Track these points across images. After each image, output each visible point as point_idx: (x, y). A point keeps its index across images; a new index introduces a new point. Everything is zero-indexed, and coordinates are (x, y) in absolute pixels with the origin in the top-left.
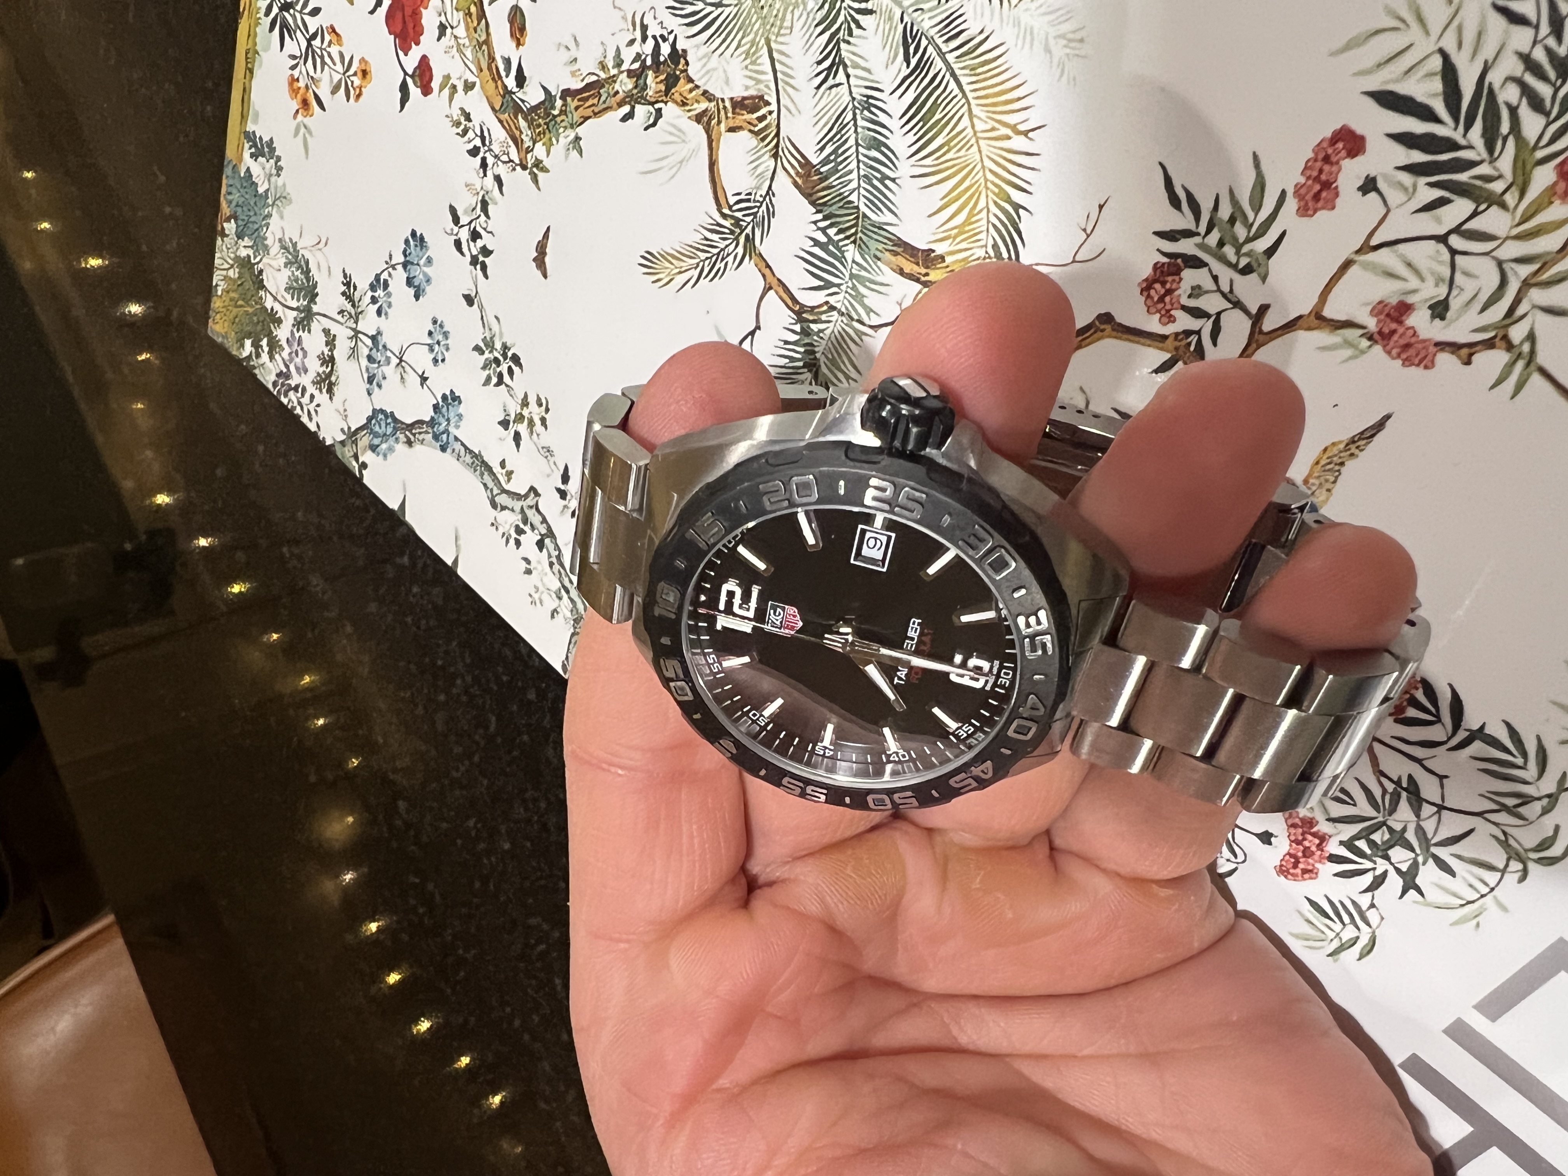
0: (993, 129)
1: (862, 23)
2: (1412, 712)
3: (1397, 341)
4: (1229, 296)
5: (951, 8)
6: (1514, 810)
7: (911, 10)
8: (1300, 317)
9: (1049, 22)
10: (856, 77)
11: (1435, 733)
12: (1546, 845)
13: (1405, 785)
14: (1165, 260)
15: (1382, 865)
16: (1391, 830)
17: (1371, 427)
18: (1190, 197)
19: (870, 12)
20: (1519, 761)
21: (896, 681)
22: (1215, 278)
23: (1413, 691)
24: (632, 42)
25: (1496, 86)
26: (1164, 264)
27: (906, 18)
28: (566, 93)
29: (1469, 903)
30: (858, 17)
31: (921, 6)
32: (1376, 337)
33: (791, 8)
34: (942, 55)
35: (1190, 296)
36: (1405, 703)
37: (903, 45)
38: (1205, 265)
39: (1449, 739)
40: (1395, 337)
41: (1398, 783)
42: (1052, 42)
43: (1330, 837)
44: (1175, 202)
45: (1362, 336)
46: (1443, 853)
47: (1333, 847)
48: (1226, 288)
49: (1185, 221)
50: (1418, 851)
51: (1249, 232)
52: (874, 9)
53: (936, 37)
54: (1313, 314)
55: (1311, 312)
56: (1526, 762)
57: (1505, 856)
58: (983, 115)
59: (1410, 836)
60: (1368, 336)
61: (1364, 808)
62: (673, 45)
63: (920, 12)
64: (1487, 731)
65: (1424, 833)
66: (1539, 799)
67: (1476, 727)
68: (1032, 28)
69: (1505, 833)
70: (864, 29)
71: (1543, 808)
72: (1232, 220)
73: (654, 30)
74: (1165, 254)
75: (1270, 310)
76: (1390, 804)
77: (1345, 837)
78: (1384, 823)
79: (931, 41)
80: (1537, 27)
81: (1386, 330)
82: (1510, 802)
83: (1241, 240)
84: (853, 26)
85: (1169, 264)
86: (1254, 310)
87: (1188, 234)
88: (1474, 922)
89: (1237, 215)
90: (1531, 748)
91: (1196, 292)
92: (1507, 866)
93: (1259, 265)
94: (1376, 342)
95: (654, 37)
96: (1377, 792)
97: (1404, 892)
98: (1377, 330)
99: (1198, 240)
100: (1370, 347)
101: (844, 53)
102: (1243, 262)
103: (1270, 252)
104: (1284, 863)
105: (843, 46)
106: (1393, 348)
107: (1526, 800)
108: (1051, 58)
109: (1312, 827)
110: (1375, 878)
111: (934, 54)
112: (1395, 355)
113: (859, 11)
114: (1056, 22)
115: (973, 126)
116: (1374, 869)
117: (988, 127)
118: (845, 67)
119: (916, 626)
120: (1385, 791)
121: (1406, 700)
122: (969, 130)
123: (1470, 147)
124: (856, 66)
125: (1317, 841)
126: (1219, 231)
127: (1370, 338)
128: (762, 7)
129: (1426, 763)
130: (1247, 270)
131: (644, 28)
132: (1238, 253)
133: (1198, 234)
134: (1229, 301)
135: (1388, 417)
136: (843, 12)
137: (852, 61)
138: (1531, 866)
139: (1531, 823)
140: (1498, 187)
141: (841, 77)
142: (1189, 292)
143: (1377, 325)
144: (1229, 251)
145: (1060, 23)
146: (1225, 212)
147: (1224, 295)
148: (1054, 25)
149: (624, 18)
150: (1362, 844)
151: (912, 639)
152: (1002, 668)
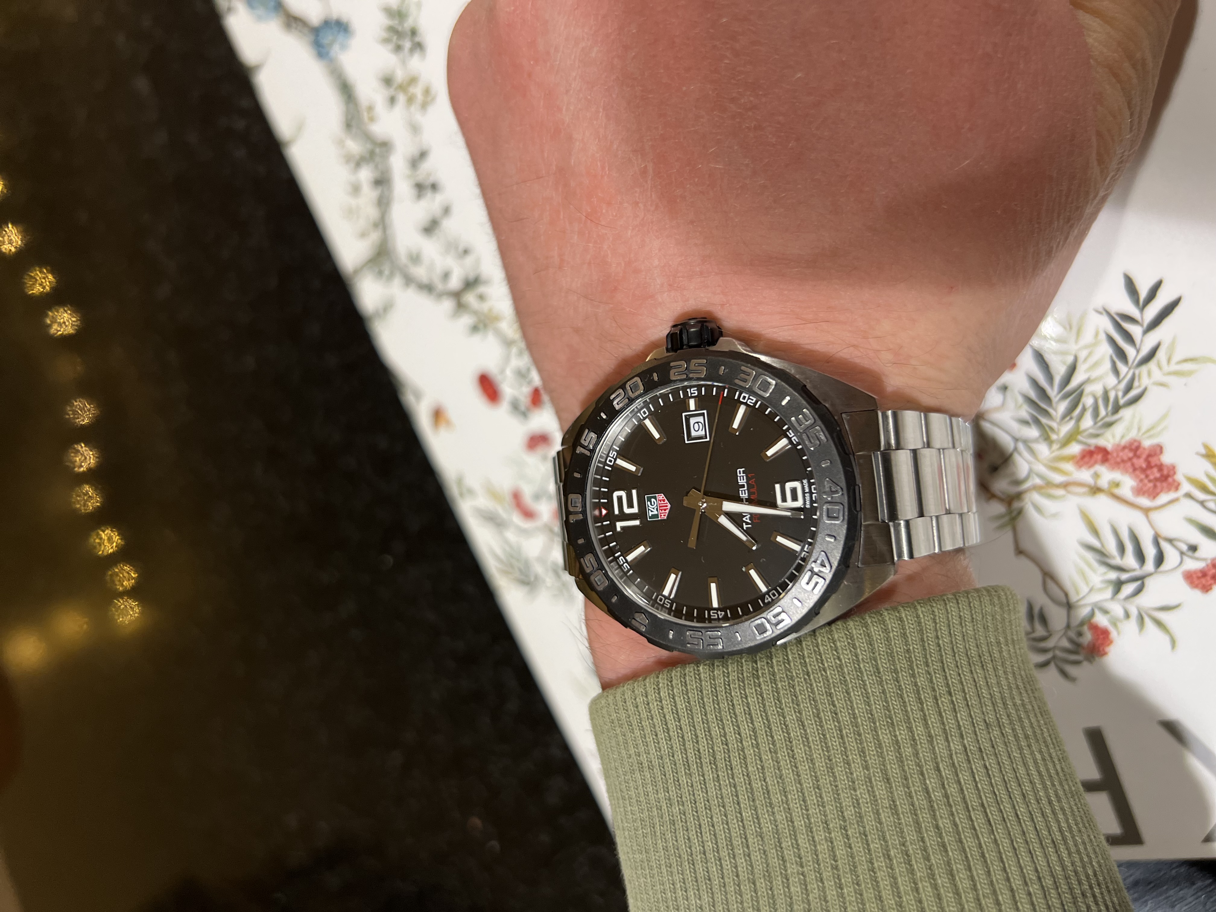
21: (745, 526)
25: (1085, 393)
80: (1119, 382)
119: (742, 474)
123: (1055, 410)
140: (1054, 437)
151: (743, 486)
152: (810, 485)
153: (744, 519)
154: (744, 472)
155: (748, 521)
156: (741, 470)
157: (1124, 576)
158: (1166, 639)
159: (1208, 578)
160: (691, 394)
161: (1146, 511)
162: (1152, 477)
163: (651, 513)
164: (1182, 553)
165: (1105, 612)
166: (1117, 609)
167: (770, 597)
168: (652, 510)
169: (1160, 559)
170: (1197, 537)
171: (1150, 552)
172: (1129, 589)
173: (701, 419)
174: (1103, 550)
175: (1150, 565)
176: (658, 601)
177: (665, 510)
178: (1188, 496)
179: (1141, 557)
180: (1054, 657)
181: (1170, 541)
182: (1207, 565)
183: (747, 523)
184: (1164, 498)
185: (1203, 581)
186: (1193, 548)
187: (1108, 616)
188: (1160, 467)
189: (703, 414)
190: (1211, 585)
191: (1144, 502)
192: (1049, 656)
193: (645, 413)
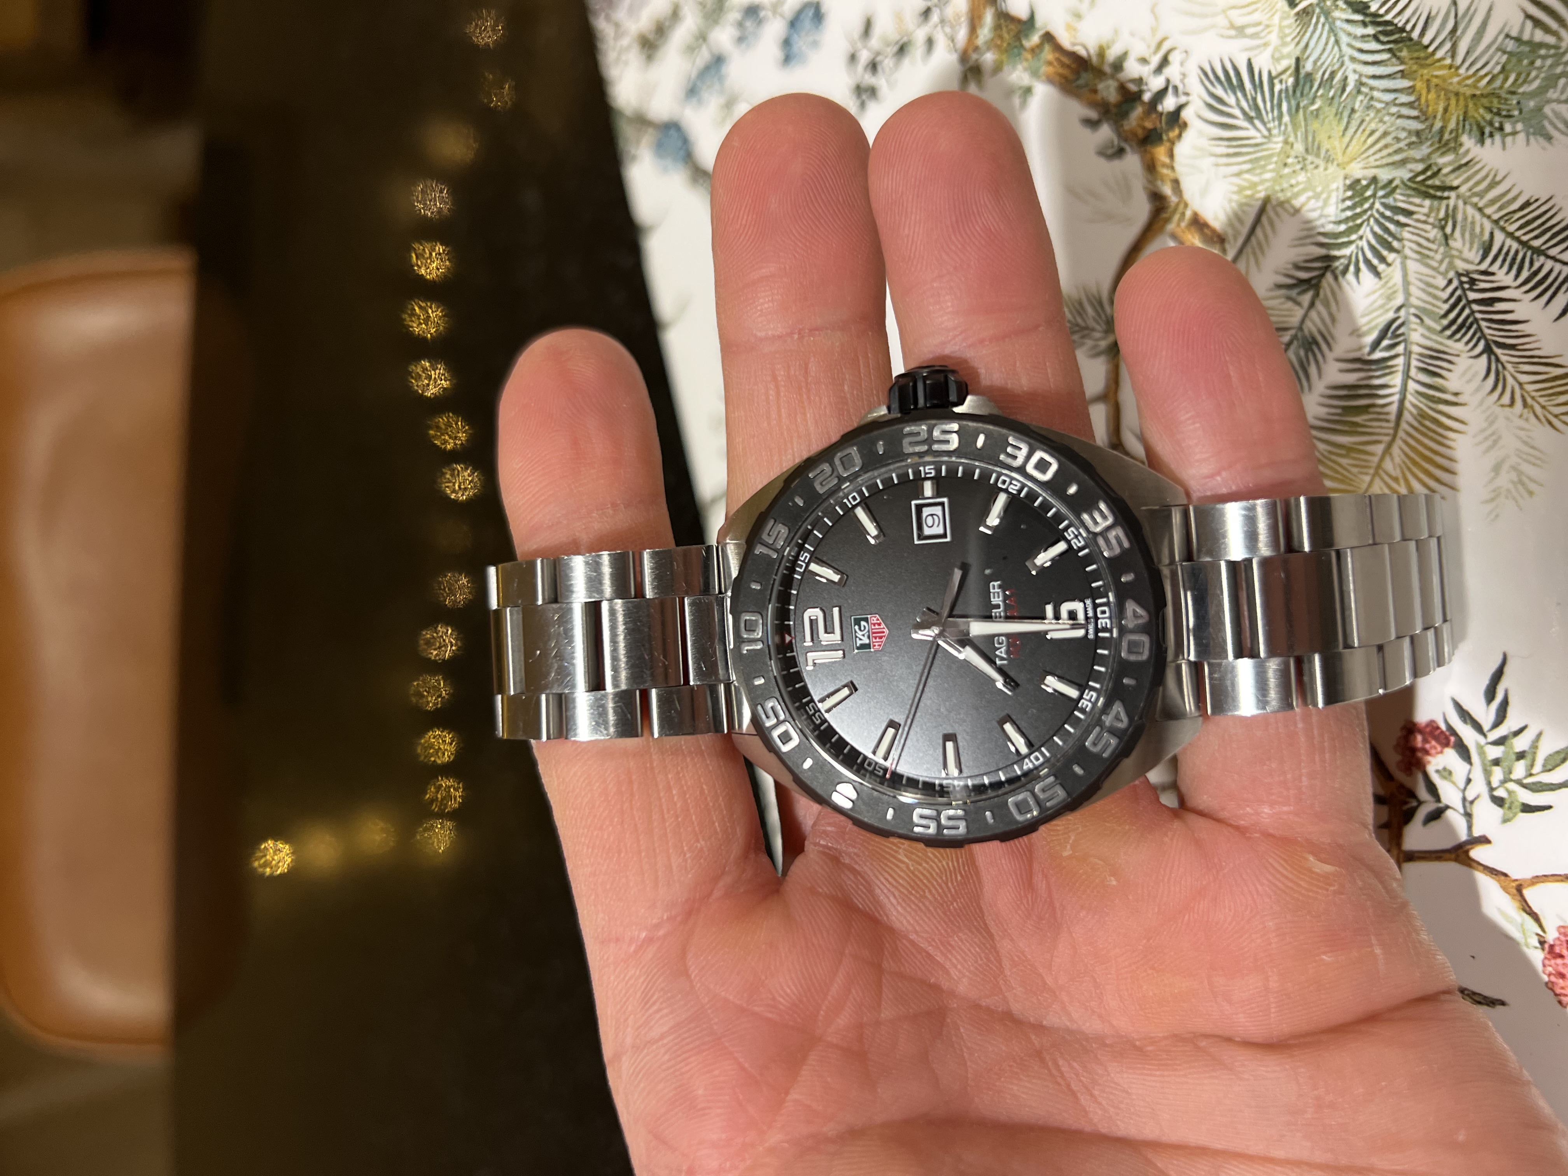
0: (1396, 480)
1: (1361, 275)
3: (1557, 965)
4: (1467, 804)
5: (1447, 346)
7: (1412, 310)
8: (1506, 875)
9: (1518, 450)
10: (1319, 313)
14: (1443, 727)
17: (1485, 997)
18: (1505, 703)
19: (1377, 274)
22: (1469, 781)
24: (1144, 61)
26: (1438, 728)
27: (1402, 313)
28: (1048, 37)
30: (1362, 265)
31: (1425, 319)
32: (1546, 946)
33: (1310, 194)
34: (1407, 376)
35: (1437, 771)
37: (1381, 331)
38: (1471, 763)
40: (1559, 961)
42: (1506, 467)
44: (1490, 694)
45: (1538, 935)
48: (1470, 797)
49: (1485, 715)
51: (1526, 777)
52: (1382, 275)
53: (1414, 356)
54: (1517, 883)
55: (1516, 880)
58: (1397, 460)
60: (1542, 939)
62: (1180, 108)
63: (1418, 321)
68: (1500, 438)
70: (1359, 282)
72: (1521, 756)
73: (1172, 72)
74: (1446, 722)
75: (1487, 846)
79: (1408, 354)
81: (1557, 950)
83: (1514, 776)
84: (1352, 268)
85: (1442, 732)
86: (1476, 833)
87: (1478, 727)
89: (1529, 757)
91: (1446, 774)
93: (1510, 808)
94: (1543, 949)
95: (1168, 81)
98: (1552, 943)
99: (1481, 740)
100: (1536, 948)
101: (1324, 283)
102: (1501, 793)
103: (1528, 809)
105: (1329, 276)
106: (1550, 966)
108: (1493, 479)
111: (1401, 368)
112: (1547, 972)
113: (1368, 262)
114: (1525, 456)
115: (1382, 459)
117: (1393, 473)
118: (1317, 295)
119: (997, 590)
122: (1376, 459)
124: (1327, 305)
126: (1504, 752)
127: (1542, 943)
128: (1285, 165)
130: (1499, 802)
131: (1165, 62)
132: (1504, 782)
133: (1485, 736)
134: (1464, 807)
135: (1503, 1003)
136: (1352, 248)
137: (1325, 295)
141: (1306, 298)
142: (1440, 768)
143: (1555, 940)
144: (1497, 774)
145: (1525, 460)
146: (1521, 744)
147: (1464, 799)
148: (1520, 457)
149: (1154, 30)
151: (998, 606)
152: (1095, 606)
153: (997, 653)
154: (1000, 587)
155: (1004, 656)
156: (996, 584)
160: (926, 473)
163: (859, 643)
167: (1031, 761)
168: (861, 637)
173: (938, 510)
176: (865, 765)
177: (881, 638)
183: (1002, 659)
189: (942, 504)
193: (854, 498)
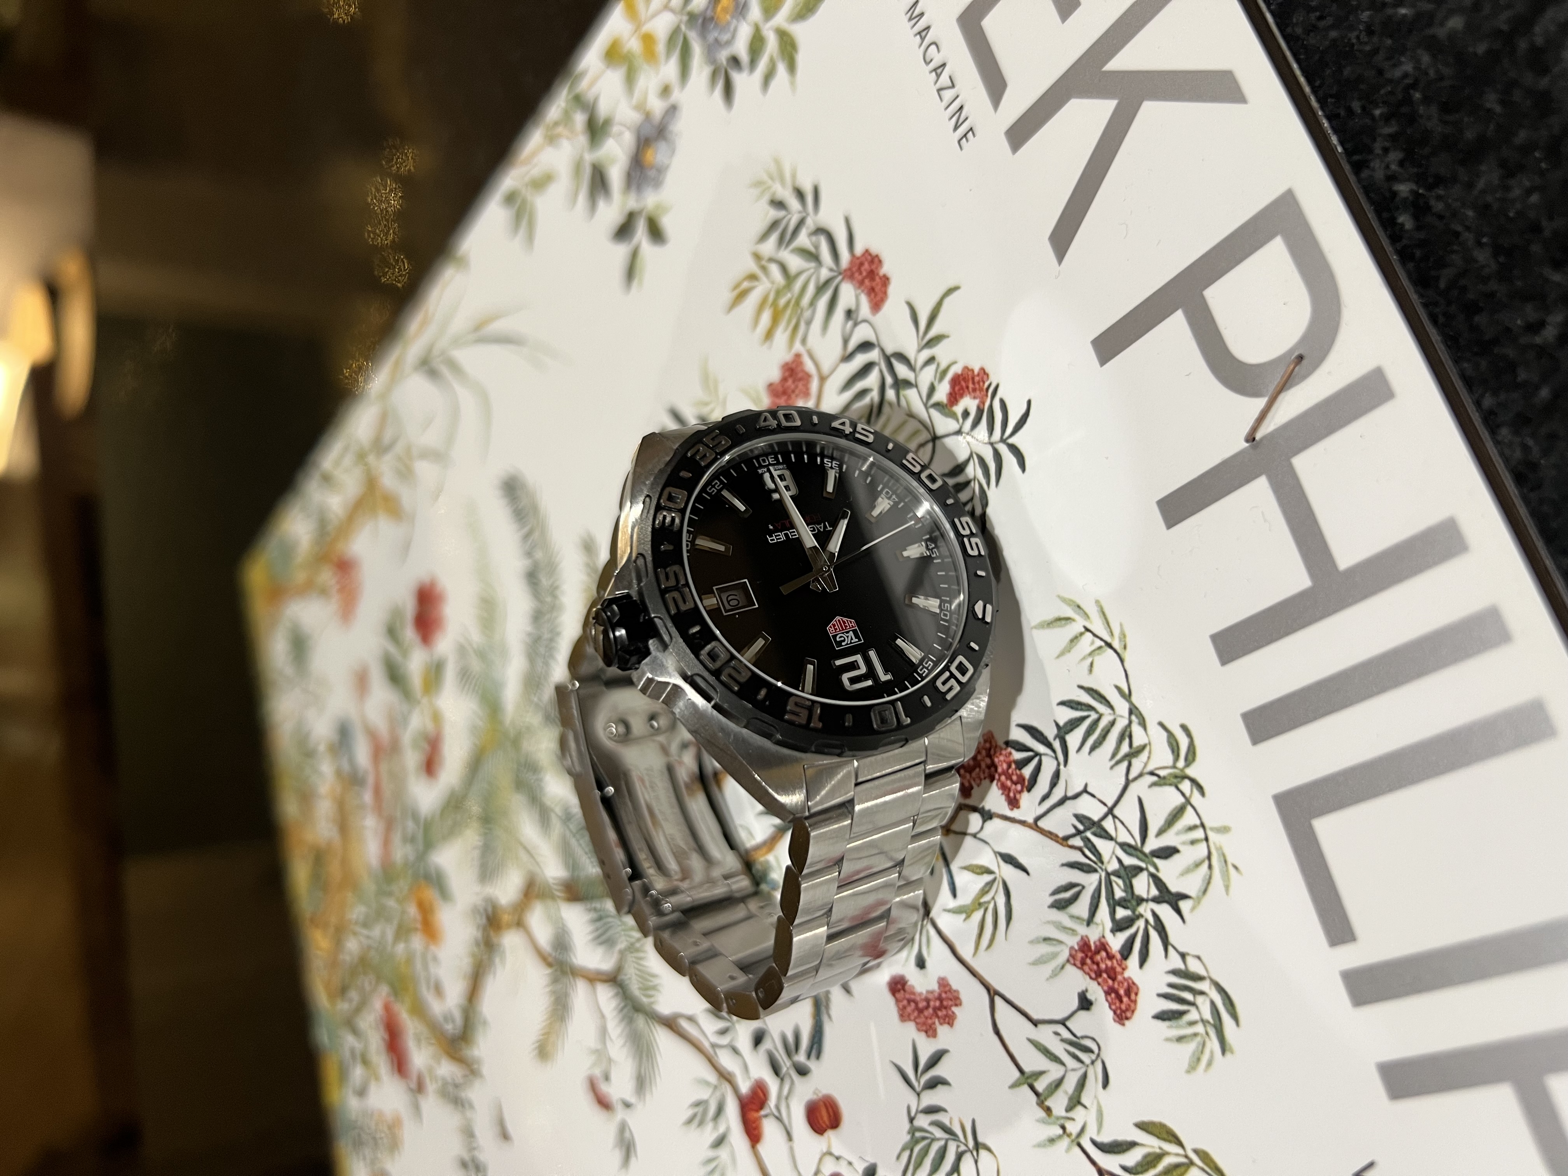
2: (1027, 771)
6: (1133, 750)
11: (1049, 766)
12: (1175, 744)
13: (1081, 827)
15: (1145, 910)
16: (1116, 873)
20: (1094, 716)
23: (1012, 758)
29: (1209, 857)
36: (1018, 772)
39: (1056, 758)
41: (1079, 832)
43: (1104, 937)
46: (1152, 844)
47: (1116, 942)
50: (1143, 865)
56: (1097, 712)
57: (1172, 789)
59: (1129, 861)
61: (1091, 881)
64: (1061, 723)
65: (1129, 846)
66: (1130, 722)
67: (1055, 731)
69: (1152, 773)
71: (1140, 724)
76: (1094, 855)
77: (1109, 925)
78: (1108, 875)
82: (1125, 748)
88: (1232, 870)
90: (1086, 698)
92: (1183, 794)
96: (1078, 857)
97: (1178, 911)
104: (1113, 1007)
107: (1126, 734)
109: (1089, 947)
110: (1155, 928)
116: (1147, 922)
120: (1080, 849)
121: (1016, 769)
125: (1104, 954)
129: (1070, 794)
138: (1189, 772)
139: (1150, 744)
150: (1121, 913)
151: (786, 535)
154: (771, 536)
156: (769, 539)
157: (889, 380)
158: (947, 302)
159: (874, 284)
161: (823, 379)
162: (793, 387)
163: (855, 640)
164: (856, 324)
165: (932, 389)
166: (927, 376)
168: (849, 639)
169: (866, 346)
170: (839, 314)
171: (860, 360)
172: (902, 371)
174: (866, 415)
175: (874, 355)
178: (804, 341)
179: (866, 369)
180: (1003, 440)
181: (846, 341)
182: (863, 291)
183: (825, 527)
184: (809, 366)
185: (877, 289)
186: (849, 313)
187: (936, 384)
188: (784, 379)
190: (880, 278)
191: (814, 385)
192: (1003, 449)
